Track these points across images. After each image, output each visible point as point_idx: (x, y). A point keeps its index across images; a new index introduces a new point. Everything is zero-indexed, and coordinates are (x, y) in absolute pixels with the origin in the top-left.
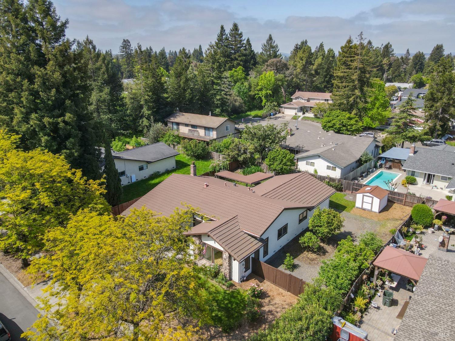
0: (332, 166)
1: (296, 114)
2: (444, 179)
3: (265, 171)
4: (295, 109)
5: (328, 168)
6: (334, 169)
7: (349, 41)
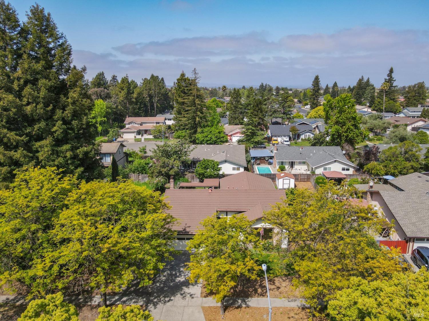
0: (236, 167)
1: (135, 137)
2: (300, 163)
3: (190, 180)
4: (134, 132)
5: (234, 169)
6: (238, 169)
7: (183, 75)
